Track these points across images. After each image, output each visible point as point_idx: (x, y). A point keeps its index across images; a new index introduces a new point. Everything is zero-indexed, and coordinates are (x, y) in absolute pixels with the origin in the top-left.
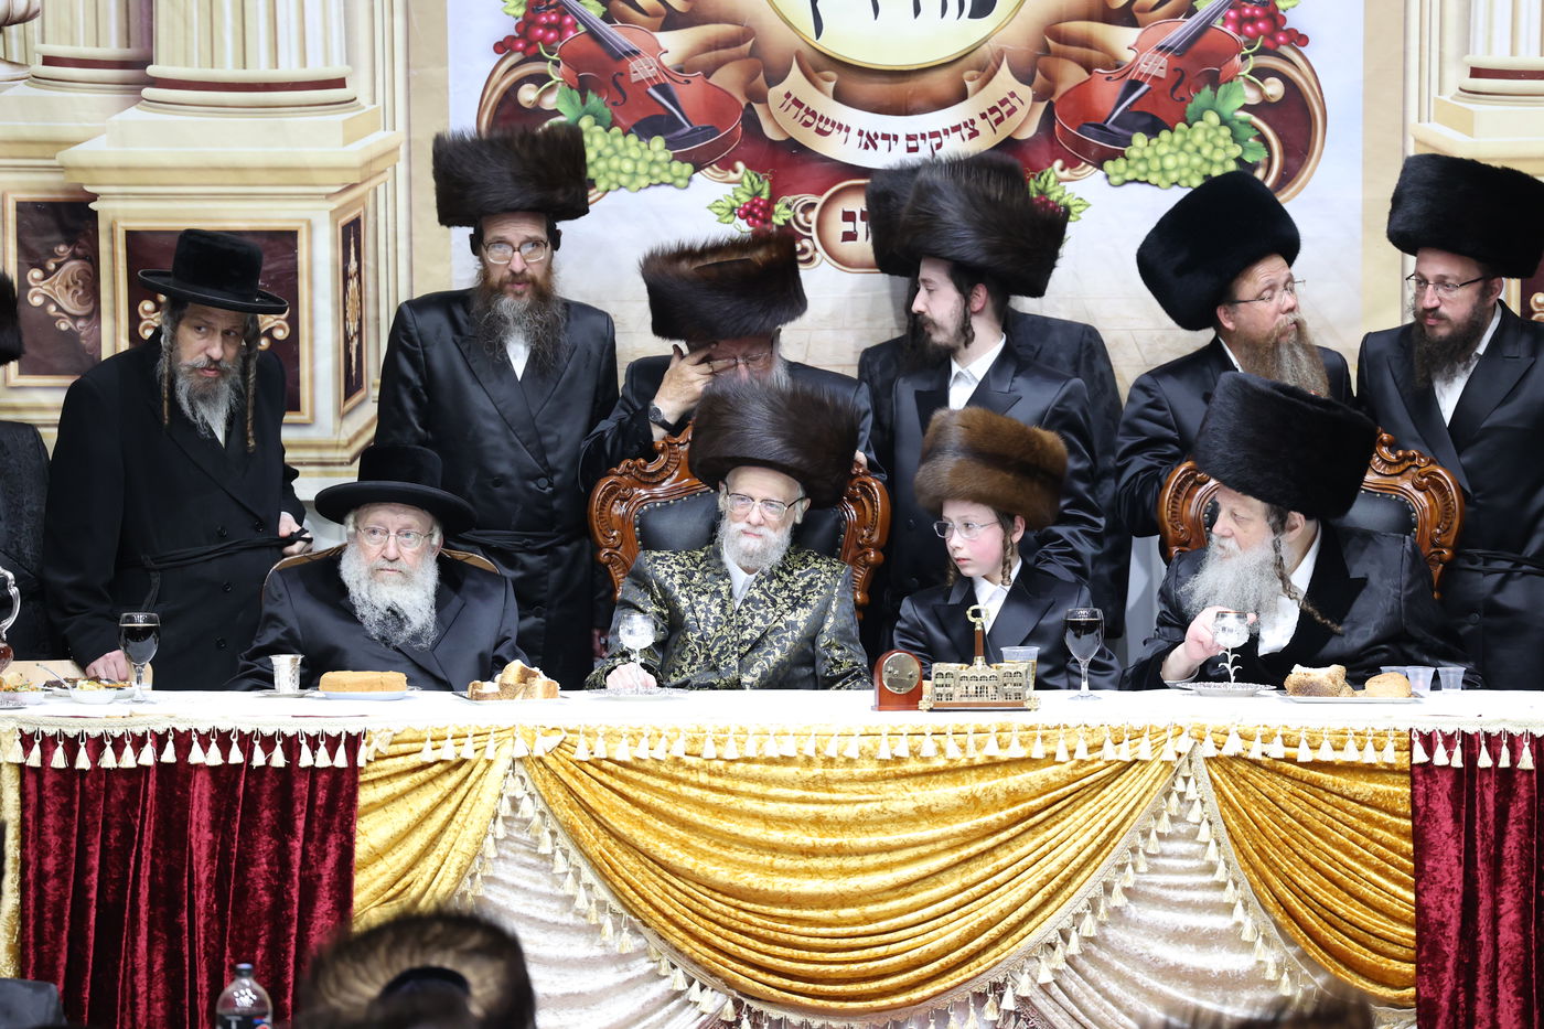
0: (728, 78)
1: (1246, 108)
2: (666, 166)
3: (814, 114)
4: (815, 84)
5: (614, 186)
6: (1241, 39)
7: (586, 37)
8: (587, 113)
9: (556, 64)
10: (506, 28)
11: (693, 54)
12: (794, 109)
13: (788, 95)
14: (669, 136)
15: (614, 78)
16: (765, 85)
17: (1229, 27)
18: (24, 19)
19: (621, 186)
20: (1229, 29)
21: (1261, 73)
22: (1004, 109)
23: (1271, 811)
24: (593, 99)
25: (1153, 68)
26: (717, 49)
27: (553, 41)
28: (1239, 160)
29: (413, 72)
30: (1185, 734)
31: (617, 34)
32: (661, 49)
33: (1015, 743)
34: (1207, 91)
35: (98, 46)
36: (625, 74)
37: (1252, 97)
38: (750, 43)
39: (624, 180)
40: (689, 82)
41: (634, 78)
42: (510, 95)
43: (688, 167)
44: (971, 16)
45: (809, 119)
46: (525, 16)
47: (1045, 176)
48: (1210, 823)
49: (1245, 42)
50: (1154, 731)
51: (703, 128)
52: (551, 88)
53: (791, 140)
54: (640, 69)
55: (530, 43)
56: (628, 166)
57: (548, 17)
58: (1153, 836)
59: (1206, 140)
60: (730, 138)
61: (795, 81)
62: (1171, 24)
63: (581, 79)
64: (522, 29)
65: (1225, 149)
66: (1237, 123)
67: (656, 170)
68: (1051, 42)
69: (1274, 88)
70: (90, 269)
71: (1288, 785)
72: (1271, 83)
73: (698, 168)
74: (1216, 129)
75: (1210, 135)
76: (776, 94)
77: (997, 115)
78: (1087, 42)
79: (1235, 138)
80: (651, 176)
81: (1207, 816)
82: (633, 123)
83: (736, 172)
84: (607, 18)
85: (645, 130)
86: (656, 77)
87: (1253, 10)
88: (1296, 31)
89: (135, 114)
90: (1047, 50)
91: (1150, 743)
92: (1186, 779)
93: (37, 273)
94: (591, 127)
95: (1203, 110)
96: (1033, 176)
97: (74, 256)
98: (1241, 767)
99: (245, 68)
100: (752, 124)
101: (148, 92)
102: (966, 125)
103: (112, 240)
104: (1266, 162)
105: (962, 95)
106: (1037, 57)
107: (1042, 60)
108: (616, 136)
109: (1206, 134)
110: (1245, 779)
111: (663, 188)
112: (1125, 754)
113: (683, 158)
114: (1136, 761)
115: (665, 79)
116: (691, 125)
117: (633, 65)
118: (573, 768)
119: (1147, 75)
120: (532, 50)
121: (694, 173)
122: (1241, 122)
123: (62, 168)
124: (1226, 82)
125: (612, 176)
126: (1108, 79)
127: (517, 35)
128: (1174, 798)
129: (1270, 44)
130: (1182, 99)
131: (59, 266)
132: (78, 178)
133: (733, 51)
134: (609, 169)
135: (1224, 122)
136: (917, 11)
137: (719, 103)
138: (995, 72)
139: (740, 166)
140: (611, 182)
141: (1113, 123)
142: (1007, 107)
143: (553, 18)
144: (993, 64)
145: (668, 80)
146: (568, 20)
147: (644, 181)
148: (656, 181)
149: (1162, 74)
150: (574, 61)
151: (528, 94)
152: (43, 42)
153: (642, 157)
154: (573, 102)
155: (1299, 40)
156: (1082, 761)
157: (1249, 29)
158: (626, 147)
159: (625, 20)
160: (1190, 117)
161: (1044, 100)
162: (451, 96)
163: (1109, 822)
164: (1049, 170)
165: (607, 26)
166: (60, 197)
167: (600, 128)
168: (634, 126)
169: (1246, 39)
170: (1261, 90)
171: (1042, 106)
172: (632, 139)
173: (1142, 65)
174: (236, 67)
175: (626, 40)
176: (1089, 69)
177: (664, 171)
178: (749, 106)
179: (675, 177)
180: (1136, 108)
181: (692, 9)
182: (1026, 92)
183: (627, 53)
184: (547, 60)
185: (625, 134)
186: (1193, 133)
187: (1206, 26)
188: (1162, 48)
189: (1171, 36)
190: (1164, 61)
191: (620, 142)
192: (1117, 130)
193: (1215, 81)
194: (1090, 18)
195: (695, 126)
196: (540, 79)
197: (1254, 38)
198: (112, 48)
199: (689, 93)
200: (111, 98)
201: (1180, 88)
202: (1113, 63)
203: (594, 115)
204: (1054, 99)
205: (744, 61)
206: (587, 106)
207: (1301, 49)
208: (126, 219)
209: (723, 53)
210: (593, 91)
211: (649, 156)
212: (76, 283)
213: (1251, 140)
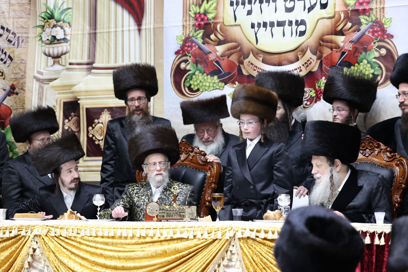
0: (234, 58)
1: (375, 58)
2: (217, 84)
3: (256, 67)
4: (257, 58)
5: (204, 90)
6: (373, 37)
7: (198, 49)
8: (198, 70)
9: (190, 57)
10: (177, 47)
11: (225, 52)
12: (251, 66)
13: (249, 62)
14: (218, 75)
15: (205, 60)
16: (243, 59)
17: (370, 34)
18: (65, 54)
19: (206, 90)
20: (370, 35)
21: (380, 47)
22: (309, 63)
23: (260, 258)
24: (199, 66)
25: (349, 47)
26: (231, 50)
27: (189, 50)
28: (373, 74)
29: (156, 61)
30: (233, 230)
31: (206, 47)
32: (217, 51)
33: (178, 233)
34: (364, 53)
35: (82, 59)
36: (208, 58)
37: (377, 54)
38: (239, 48)
39: (207, 88)
40: (223, 60)
41: (210, 60)
42: (178, 66)
43: (223, 84)
44: (299, 36)
45: (255, 68)
46: (183, 44)
47: (320, 82)
48: (240, 261)
49: (375, 38)
50: (223, 228)
51: (227, 73)
52: (189, 64)
53: (250, 75)
54: (212, 57)
55: (184, 51)
56: (208, 84)
57: (188, 44)
58: (221, 266)
59: (363, 68)
60: (234, 75)
61: (251, 58)
62: (353, 34)
63: (196, 61)
64: (182, 47)
65: (369, 70)
66: (372, 63)
67: (215, 85)
68: (321, 42)
69: (383, 52)
70: (78, 119)
71: (266, 248)
72: (383, 50)
73: (226, 84)
74: (366, 65)
75: (364, 67)
76: (246, 61)
77: (307, 64)
78: (331, 42)
79: (372, 67)
80: (213, 87)
81: (239, 259)
82: (210, 72)
83: (235, 84)
84: (203, 43)
85: (212, 74)
86: (215, 59)
87: (377, 28)
88: (390, 34)
89: (90, 77)
90: (320, 45)
91: (221, 233)
92: (233, 246)
93: (67, 121)
94: (198, 74)
95: (362, 59)
96: (317, 82)
97: (75, 116)
98: (250, 242)
99: (116, 63)
100: (240, 70)
101: (93, 71)
102: (298, 68)
103: (83, 111)
104: (381, 74)
105: (297, 60)
106: (318, 47)
107: (319, 47)
108: (205, 76)
109: (363, 66)
110: (252, 246)
111: (217, 90)
112: (213, 237)
113: (222, 81)
114: (217, 239)
115: (218, 59)
116: (224, 72)
117: (210, 56)
118: (51, 238)
119: (347, 50)
120: (184, 53)
121: (225, 85)
122: (374, 62)
123: (73, 92)
124: (369, 51)
125: (204, 87)
126: (337, 52)
127: (180, 49)
128: (229, 253)
129: (382, 38)
130: (357, 56)
131: (72, 118)
132: (76, 94)
133: (235, 50)
134: (203, 85)
135: (368, 63)
136: (284, 35)
137: (231, 65)
138: (306, 52)
139: (237, 83)
140: (203, 89)
141: (338, 65)
142: (309, 62)
143: (190, 44)
144: (305, 50)
145: (219, 60)
146: (194, 44)
147: (212, 88)
148: (215, 88)
149: (351, 49)
150: (194, 56)
151: (183, 66)
152: (69, 59)
153: (211, 82)
154: (194, 67)
155: (391, 36)
156: (199, 239)
157: (376, 34)
158: (207, 79)
159: (208, 43)
160: (359, 61)
161: (319, 60)
162: (165, 67)
163: (207, 260)
164: (321, 80)
165: (203, 45)
166: (72, 100)
167: (201, 74)
168: (210, 73)
169: (375, 37)
170: (379, 52)
171: (319, 61)
172: (209, 77)
173: (346, 47)
174: (114, 63)
175: (208, 49)
176: (331, 49)
177: (217, 85)
178: (239, 65)
179: (220, 87)
180: (344, 60)
181: (225, 39)
182: (314, 57)
183: (208, 53)
184: (187, 56)
185: (207, 75)
186: (360, 66)
187: (363, 34)
188: (351, 41)
189: (353, 38)
190: (351, 45)
191: (206, 78)
192: (339, 67)
193: (366, 50)
194: (332, 34)
195: (225, 72)
196: (186, 61)
197: (377, 37)
198: (85, 60)
199: (224, 63)
200: (84, 73)
201: (356, 53)
202: (338, 47)
203: (199, 70)
204: (322, 59)
205: (238, 53)
206: (198, 68)
207: (391, 39)
208: (86, 105)
209: (233, 51)
210: (199, 64)
211: (213, 81)
212: (75, 123)
213: (377, 68)
